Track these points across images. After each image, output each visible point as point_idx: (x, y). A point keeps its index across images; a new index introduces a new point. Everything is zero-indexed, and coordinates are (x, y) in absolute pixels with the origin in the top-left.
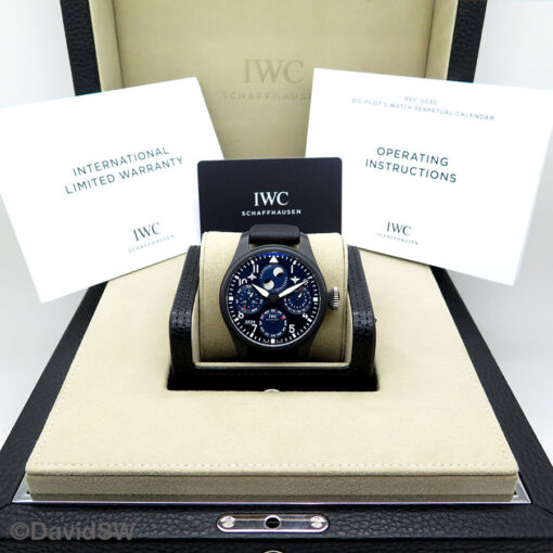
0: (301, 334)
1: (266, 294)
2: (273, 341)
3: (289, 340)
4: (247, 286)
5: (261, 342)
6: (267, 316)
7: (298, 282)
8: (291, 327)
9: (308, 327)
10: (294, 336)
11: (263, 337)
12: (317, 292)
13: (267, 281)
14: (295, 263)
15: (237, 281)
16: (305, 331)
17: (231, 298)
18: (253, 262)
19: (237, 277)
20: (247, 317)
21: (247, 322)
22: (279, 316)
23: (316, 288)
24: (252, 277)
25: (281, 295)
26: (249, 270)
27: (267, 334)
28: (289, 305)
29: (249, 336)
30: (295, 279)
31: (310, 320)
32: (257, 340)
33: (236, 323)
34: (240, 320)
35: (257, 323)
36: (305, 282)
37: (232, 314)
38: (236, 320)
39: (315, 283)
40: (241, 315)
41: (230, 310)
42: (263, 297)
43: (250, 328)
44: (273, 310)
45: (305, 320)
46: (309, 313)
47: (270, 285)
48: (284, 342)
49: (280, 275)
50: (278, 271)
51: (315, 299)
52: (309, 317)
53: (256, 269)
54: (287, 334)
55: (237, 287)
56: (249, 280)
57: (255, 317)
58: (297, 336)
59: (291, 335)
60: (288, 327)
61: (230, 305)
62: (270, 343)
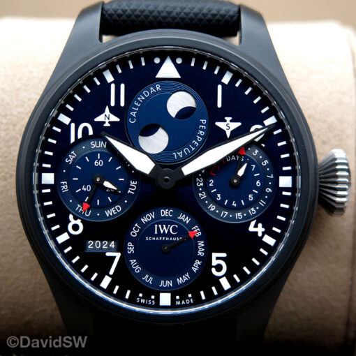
0: (245, 278)
1: (144, 165)
2: (165, 299)
3: (211, 297)
4: (94, 145)
5: (132, 301)
6: (148, 230)
7: (236, 134)
8: (217, 258)
9: (263, 260)
10: (225, 284)
11: (137, 287)
12: (290, 162)
13: (149, 131)
14: (226, 79)
15: (66, 128)
16: (255, 269)
17: (49, 178)
18: (109, 78)
19: (65, 119)
20: (93, 230)
21: (91, 245)
22: (181, 230)
23: (288, 148)
24: (107, 118)
25: (188, 170)
26: (99, 99)
27: (148, 279)
28: (212, 198)
29: (97, 284)
30: (228, 126)
31: (269, 240)
32: (120, 296)
33: (61, 247)
34: (73, 240)
35: (121, 248)
36: (256, 133)
37: (50, 223)
38: (62, 238)
39: (284, 136)
40: (76, 225)
41: (46, 210)
42: (138, 175)
43: (100, 264)
44: (166, 213)
45: (256, 240)
46: (267, 220)
47: (159, 141)
48: (198, 301)
49: (185, 113)
50: (179, 101)
51: (285, 181)
52: (268, 232)
53: (118, 94)
54: (206, 280)
55: (64, 145)
56: (98, 127)
57: (116, 231)
58: (234, 285)
59: (216, 282)
60: (207, 260)
61: (43, 198)
62: (157, 306)
